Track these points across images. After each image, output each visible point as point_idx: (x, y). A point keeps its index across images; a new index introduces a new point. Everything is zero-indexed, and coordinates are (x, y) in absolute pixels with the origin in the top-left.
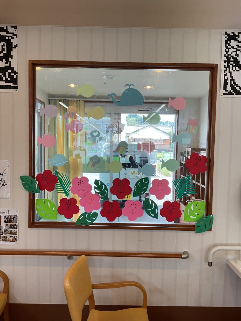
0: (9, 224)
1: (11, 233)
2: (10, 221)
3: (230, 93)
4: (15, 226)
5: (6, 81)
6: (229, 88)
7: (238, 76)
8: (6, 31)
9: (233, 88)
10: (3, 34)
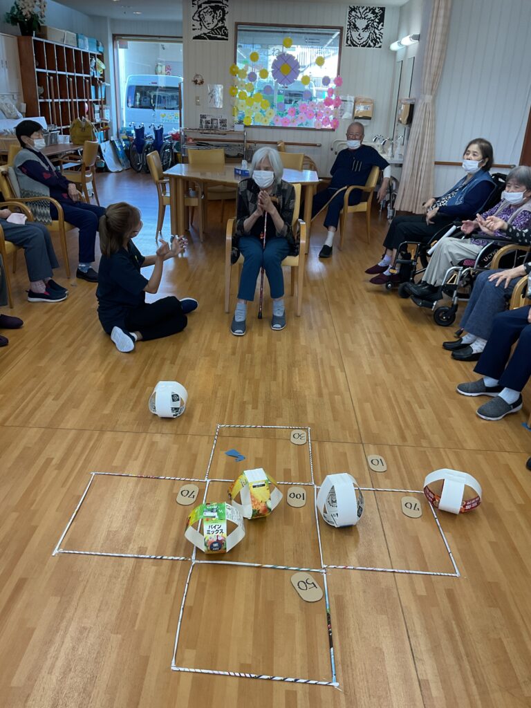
0: (222, 124)
2: (223, 122)
3: (350, 46)
5: (222, 35)
6: (349, 42)
7: (355, 34)
8: (222, 3)
9: (352, 42)
10: (221, 5)
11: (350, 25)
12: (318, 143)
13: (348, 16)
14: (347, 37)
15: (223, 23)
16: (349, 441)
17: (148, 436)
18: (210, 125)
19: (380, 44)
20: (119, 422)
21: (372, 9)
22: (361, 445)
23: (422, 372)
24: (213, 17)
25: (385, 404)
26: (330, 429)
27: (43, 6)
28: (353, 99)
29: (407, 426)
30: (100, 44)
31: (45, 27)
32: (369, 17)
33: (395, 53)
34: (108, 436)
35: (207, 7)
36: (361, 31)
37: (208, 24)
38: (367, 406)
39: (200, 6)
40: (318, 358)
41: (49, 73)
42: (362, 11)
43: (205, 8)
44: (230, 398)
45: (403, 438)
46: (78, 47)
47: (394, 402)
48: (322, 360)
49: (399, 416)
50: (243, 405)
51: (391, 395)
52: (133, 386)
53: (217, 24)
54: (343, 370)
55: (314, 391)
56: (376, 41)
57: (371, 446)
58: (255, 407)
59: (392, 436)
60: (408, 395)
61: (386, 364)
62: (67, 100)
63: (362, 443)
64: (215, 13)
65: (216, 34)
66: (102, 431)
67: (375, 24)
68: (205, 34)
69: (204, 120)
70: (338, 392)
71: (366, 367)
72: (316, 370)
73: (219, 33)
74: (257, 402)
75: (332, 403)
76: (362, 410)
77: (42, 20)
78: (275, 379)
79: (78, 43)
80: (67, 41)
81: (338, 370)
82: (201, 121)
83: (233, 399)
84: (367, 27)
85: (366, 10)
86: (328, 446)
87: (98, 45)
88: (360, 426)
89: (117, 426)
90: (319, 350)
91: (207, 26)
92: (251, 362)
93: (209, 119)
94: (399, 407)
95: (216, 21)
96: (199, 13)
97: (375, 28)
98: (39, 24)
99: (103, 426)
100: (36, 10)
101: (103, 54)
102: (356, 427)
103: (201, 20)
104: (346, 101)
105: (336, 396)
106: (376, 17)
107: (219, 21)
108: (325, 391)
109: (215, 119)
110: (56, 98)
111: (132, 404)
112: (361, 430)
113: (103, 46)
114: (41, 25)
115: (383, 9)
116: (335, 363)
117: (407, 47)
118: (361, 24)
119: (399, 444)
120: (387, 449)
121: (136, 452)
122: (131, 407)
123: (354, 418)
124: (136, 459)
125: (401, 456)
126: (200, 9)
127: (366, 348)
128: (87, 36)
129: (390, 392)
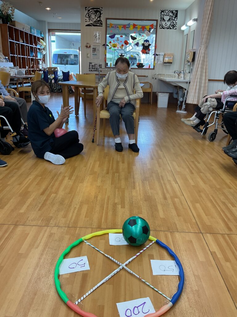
0: (100, 67)
3: (161, 28)
5: (99, 24)
6: (161, 27)
7: (164, 23)
8: (99, 9)
9: (162, 27)
10: (99, 10)
11: (161, 19)
12: (146, 75)
13: (160, 15)
14: (160, 25)
15: (100, 18)
16: (192, 231)
17: (48, 229)
18: (94, 67)
19: (176, 28)
20: (29, 219)
21: (172, 11)
22: (201, 234)
23: (226, 184)
24: (95, 16)
25: (209, 205)
26: (177, 222)
27: (13, 10)
28: (163, 54)
29: (229, 219)
30: (42, 33)
31: (14, 21)
32: (170, 15)
33: (183, 31)
34: (20, 229)
35: (92, 11)
36: (166, 22)
37: (93, 19)
38: (198, 205)
39: (89, 11)
40: (160, 175)
41: (16, 43)
42: (167, 12)
43: (91, 12)
44: (106, 201)
45: (229, 229)
46: (31, 33)
47: (215, 203)
48: (162, 177)
49: (221, 212)
50: (115, 205)
51: (212, 198)
52: (43, 193)
53: (97, 19)
54: (177, 182)
55: (161, 196)
56: (174, 26)
57: (208, 235)
58: (123, 207)
59: (221, 227)
60: (222, 198)
61: (202, 179)
62: (25, 57)
63: (201, 233)
64: (96, 14)
65: (97, 24)
66: (16, 225)
67: (173, 18)
68: (91, 24)
69: (91, 65)
70: (177, 197)
71: (191, 181)
72: (159, 182)
73: (98, 23)
74: (124, 203)
75: (174, 204)
76: (195, 208)
77: (13, 17)
78: (134, 188)
79: (31, 31)
80: (26, 29)
81: (173, 183)
82: (89, 66)
83: (108, 202)
84: (169, 20)
85: (169, 11)
86: (177, 235)
87: (41, 34)
88: (197, 220)
89: (28, 221)
90: (159, 171)
91: (92, 20)
92: (119, 178)
93: (93, 64)
94: (219, 206)
95: (96, 18)
96: (89, 14)
97: (173, 20)
98: (11, 19)
99: (17, 221)
100: (10, 12)
101: (43, 38)
102: (194, 221)
103: (89, 17)
104: (160, 55)
105: (175, 199)
106: (174, 15)
107: (98, 17)
108: (168, 196)
109: (96, 64)
110: (19, 55)
111: (40, 205)
112: (198, 223)
113: (44, 34)
114: (13, 20)
115: (177, 11)
116: (170, 178)
117: (190, 27)
118: (166, 18)
119: (227, 233)
120: (220, 237)
121: (38, 242)
122: (39, 208)
123: (191, 214)
124: (37, 248)
125: (232, 243)
126: (89, 12)
127: (187, 170)
128: (36, 29)
129: (210, 196)
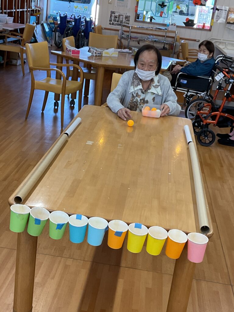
0: (127, 19)
1: (127, 23)
2: (127, 18)
4: (129, 20)
16: (221, 282)
18: (118, 19)
22: (230, 286)
69: (113, 15)
82: (111, 17)
86: (204, 284)
93: (117, 14)
109: (121, 15)
